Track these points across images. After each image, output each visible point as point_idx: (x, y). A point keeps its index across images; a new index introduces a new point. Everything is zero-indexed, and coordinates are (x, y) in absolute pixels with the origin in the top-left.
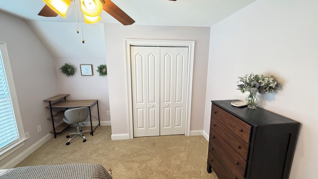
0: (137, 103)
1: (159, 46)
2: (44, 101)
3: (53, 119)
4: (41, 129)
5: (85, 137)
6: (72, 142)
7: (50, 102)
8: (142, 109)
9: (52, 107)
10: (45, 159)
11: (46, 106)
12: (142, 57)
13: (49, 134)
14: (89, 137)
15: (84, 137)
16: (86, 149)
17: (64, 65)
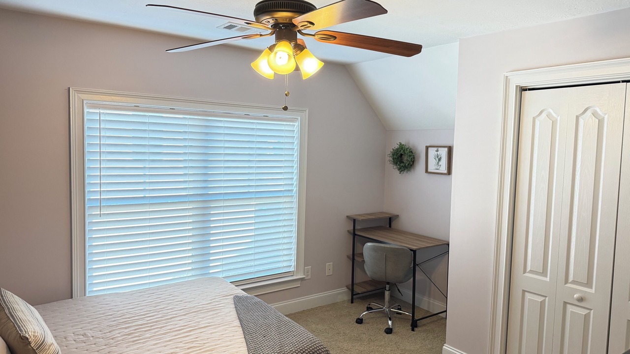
0: (525, 272)
1: (623, 81)
2: (347, 216)
3: (353, 259)
4: (331, 270)
5: (392, 323)
6: (368, 323)
7: (354, 221)
8: (540, 299)
9: (356, 233)
10: (314, 326)
11: (349, 229)
12: (554, 124)
13: (345, 289)
14: (403, 329)
15: (390, 322)
16: (378, 347)
17: (397, 146)
